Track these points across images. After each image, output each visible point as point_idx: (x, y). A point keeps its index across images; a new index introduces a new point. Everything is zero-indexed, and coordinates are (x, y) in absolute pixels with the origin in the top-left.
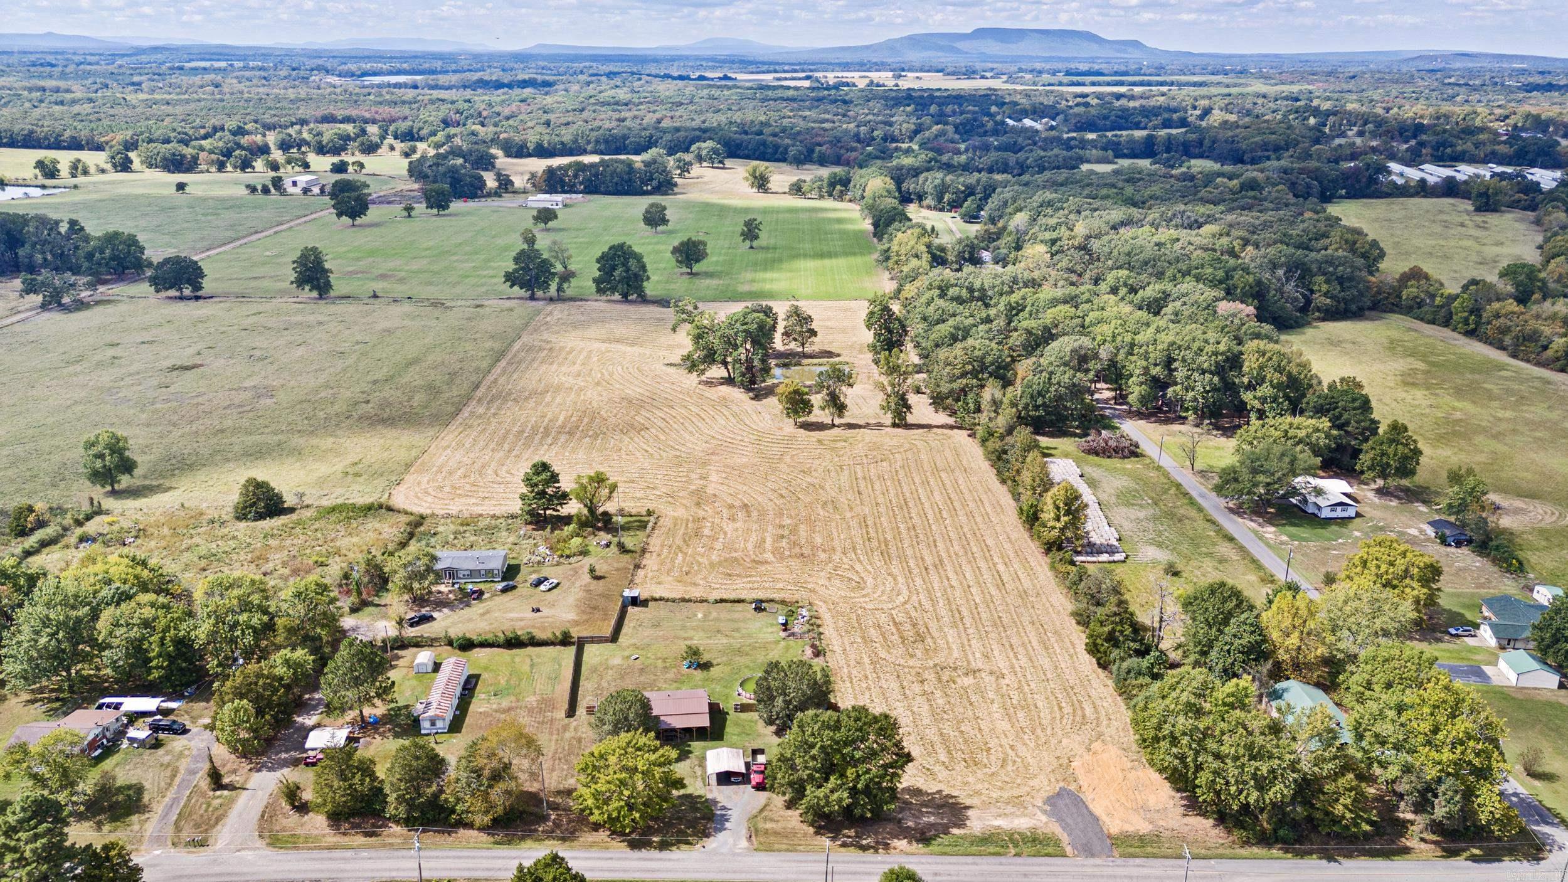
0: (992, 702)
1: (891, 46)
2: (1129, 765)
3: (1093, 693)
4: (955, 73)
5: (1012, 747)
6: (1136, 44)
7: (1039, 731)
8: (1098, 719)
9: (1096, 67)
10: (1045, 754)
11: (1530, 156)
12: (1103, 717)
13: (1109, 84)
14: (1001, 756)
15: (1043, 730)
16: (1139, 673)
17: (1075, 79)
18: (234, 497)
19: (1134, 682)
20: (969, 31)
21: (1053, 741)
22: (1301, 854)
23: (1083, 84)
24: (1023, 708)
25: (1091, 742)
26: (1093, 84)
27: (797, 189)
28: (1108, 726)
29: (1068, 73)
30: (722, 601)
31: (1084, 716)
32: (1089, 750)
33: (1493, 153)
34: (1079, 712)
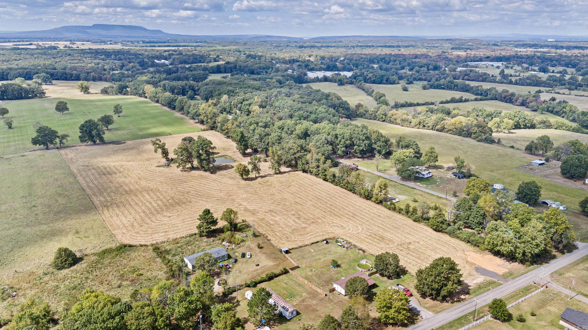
1: (55, 31)
2: (481, 255)
3: (446, 240)
4: (95, 42)
6: (160, 31)
9: (152, 40)
11: (331, 68)
12: (458, 245)
13: (165, 46)
15: (449, 254)
16: (457, 230)
17: (152, 44)
18: (51, 258)
19: (457, 233)
20: (91, 25)
22: (541, 264)
23: (155, 47)
24: (436, 249)
25: (464, 253)
26: (159, 46)
27: (105, 92)
28: (462, 247)
29: (144, 42)
30: (313, 243)
31: (453, 246)
32: (466, 255)
33: (321, 67)
34: (450, 246)
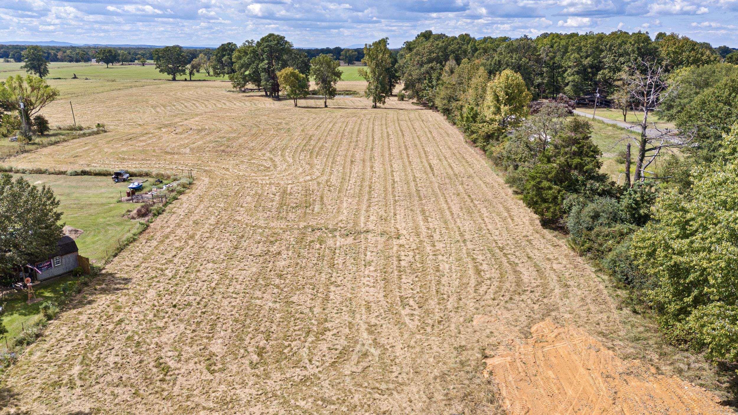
0: (368, 264)
2: (621, 366)
3: (536, 254)
5: (371, 329)
7: (433, 303)
8: (545, 286)
10: (434, 341)
12: (553, 283)
14: (343, 342)
15: (441, 301)
16: (615, 218)
19: (606, 230)
21: (456, 319)
24: (414, 271)
25: (532, 321)
28: (565, 295)
31: (519, 283)
32: (527, 335)
34: (512, 277)
